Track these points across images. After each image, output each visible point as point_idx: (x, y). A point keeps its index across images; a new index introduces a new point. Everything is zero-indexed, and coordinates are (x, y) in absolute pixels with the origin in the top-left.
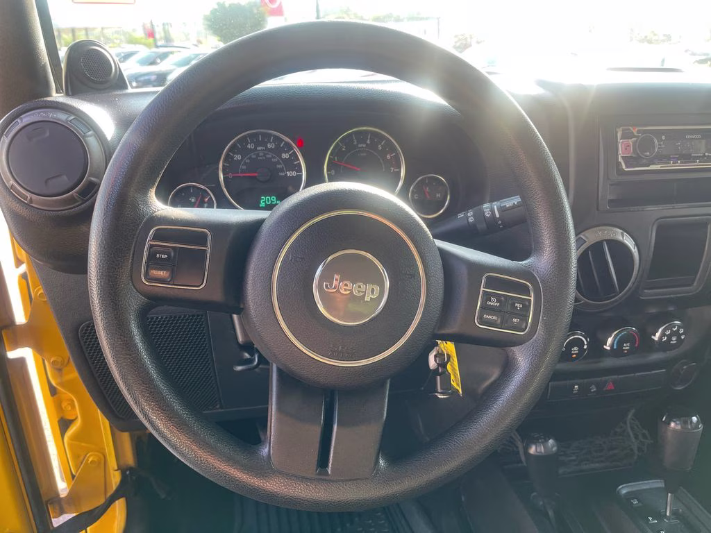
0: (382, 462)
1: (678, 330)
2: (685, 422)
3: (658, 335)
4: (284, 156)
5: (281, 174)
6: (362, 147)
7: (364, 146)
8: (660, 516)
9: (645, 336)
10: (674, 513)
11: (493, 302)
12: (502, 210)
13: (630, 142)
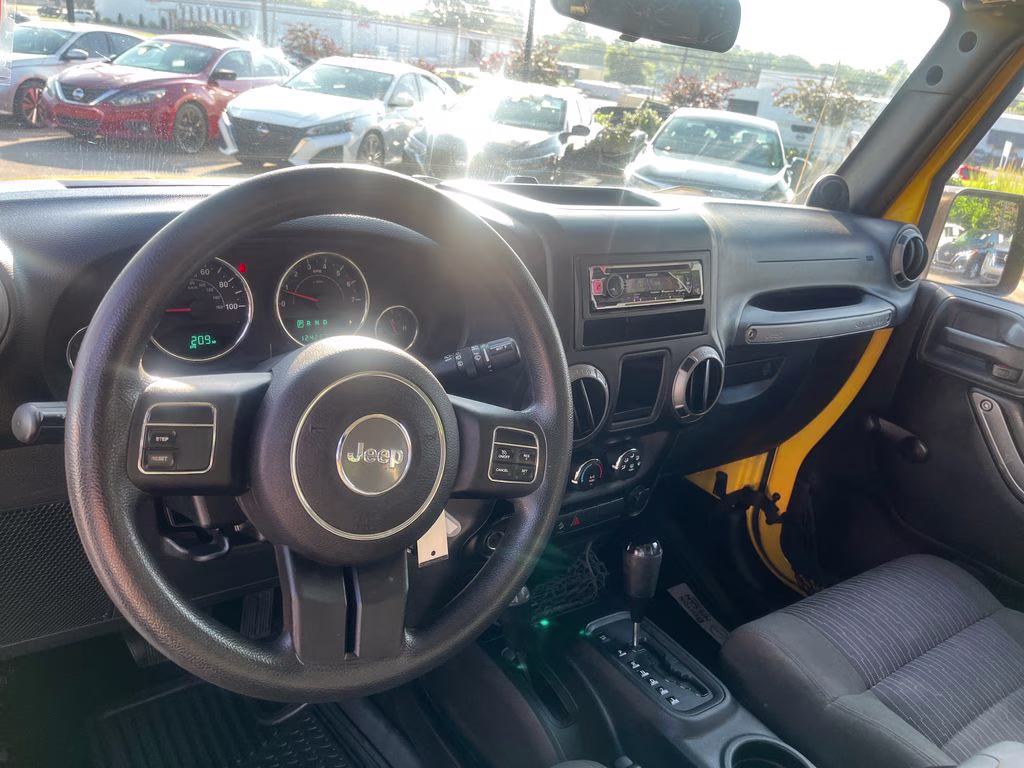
0: (408, 638)
1: (635, 457)
2: (648, 549)
3: (618, 463)
4: (222, 285)
5: (219, 307)
6: (317, 273)
7: (320, 271)
8: (627, 648)
9: (607, 465)
10: (640, 642)
11: (504, 456)
12: (492, 353)
13: (601, 281)
